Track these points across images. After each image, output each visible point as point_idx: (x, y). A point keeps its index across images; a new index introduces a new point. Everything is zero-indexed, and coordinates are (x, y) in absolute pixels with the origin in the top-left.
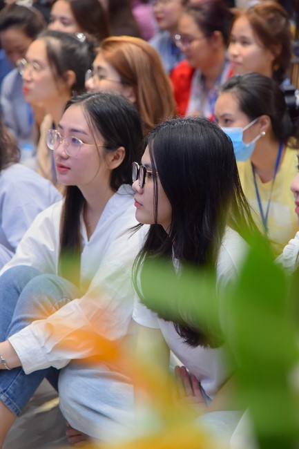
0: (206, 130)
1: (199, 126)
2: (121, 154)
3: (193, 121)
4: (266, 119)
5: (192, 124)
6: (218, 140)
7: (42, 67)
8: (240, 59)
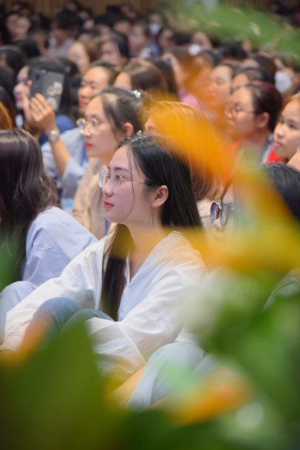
2: (164, 192)
7: (100, 122)
8: (284, 141)
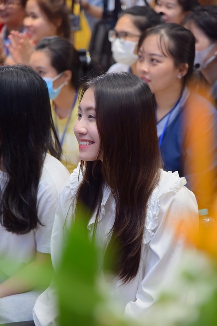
0: (28, 75)
1: (22, 72)
3: (17, 68)
4: (68, 73)
5: (16, 70)
6: (37, 82)
